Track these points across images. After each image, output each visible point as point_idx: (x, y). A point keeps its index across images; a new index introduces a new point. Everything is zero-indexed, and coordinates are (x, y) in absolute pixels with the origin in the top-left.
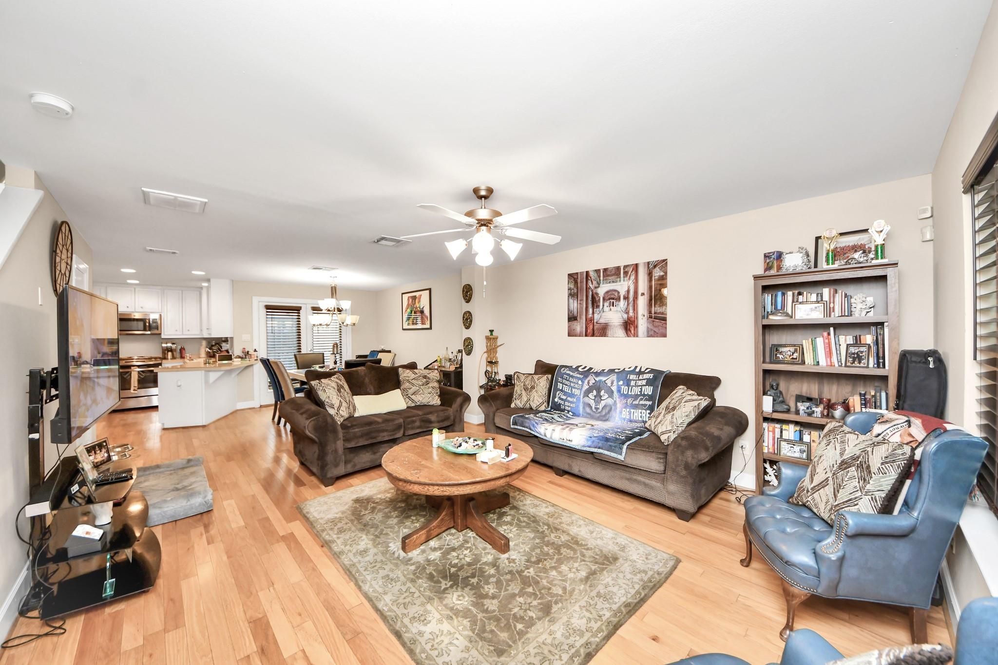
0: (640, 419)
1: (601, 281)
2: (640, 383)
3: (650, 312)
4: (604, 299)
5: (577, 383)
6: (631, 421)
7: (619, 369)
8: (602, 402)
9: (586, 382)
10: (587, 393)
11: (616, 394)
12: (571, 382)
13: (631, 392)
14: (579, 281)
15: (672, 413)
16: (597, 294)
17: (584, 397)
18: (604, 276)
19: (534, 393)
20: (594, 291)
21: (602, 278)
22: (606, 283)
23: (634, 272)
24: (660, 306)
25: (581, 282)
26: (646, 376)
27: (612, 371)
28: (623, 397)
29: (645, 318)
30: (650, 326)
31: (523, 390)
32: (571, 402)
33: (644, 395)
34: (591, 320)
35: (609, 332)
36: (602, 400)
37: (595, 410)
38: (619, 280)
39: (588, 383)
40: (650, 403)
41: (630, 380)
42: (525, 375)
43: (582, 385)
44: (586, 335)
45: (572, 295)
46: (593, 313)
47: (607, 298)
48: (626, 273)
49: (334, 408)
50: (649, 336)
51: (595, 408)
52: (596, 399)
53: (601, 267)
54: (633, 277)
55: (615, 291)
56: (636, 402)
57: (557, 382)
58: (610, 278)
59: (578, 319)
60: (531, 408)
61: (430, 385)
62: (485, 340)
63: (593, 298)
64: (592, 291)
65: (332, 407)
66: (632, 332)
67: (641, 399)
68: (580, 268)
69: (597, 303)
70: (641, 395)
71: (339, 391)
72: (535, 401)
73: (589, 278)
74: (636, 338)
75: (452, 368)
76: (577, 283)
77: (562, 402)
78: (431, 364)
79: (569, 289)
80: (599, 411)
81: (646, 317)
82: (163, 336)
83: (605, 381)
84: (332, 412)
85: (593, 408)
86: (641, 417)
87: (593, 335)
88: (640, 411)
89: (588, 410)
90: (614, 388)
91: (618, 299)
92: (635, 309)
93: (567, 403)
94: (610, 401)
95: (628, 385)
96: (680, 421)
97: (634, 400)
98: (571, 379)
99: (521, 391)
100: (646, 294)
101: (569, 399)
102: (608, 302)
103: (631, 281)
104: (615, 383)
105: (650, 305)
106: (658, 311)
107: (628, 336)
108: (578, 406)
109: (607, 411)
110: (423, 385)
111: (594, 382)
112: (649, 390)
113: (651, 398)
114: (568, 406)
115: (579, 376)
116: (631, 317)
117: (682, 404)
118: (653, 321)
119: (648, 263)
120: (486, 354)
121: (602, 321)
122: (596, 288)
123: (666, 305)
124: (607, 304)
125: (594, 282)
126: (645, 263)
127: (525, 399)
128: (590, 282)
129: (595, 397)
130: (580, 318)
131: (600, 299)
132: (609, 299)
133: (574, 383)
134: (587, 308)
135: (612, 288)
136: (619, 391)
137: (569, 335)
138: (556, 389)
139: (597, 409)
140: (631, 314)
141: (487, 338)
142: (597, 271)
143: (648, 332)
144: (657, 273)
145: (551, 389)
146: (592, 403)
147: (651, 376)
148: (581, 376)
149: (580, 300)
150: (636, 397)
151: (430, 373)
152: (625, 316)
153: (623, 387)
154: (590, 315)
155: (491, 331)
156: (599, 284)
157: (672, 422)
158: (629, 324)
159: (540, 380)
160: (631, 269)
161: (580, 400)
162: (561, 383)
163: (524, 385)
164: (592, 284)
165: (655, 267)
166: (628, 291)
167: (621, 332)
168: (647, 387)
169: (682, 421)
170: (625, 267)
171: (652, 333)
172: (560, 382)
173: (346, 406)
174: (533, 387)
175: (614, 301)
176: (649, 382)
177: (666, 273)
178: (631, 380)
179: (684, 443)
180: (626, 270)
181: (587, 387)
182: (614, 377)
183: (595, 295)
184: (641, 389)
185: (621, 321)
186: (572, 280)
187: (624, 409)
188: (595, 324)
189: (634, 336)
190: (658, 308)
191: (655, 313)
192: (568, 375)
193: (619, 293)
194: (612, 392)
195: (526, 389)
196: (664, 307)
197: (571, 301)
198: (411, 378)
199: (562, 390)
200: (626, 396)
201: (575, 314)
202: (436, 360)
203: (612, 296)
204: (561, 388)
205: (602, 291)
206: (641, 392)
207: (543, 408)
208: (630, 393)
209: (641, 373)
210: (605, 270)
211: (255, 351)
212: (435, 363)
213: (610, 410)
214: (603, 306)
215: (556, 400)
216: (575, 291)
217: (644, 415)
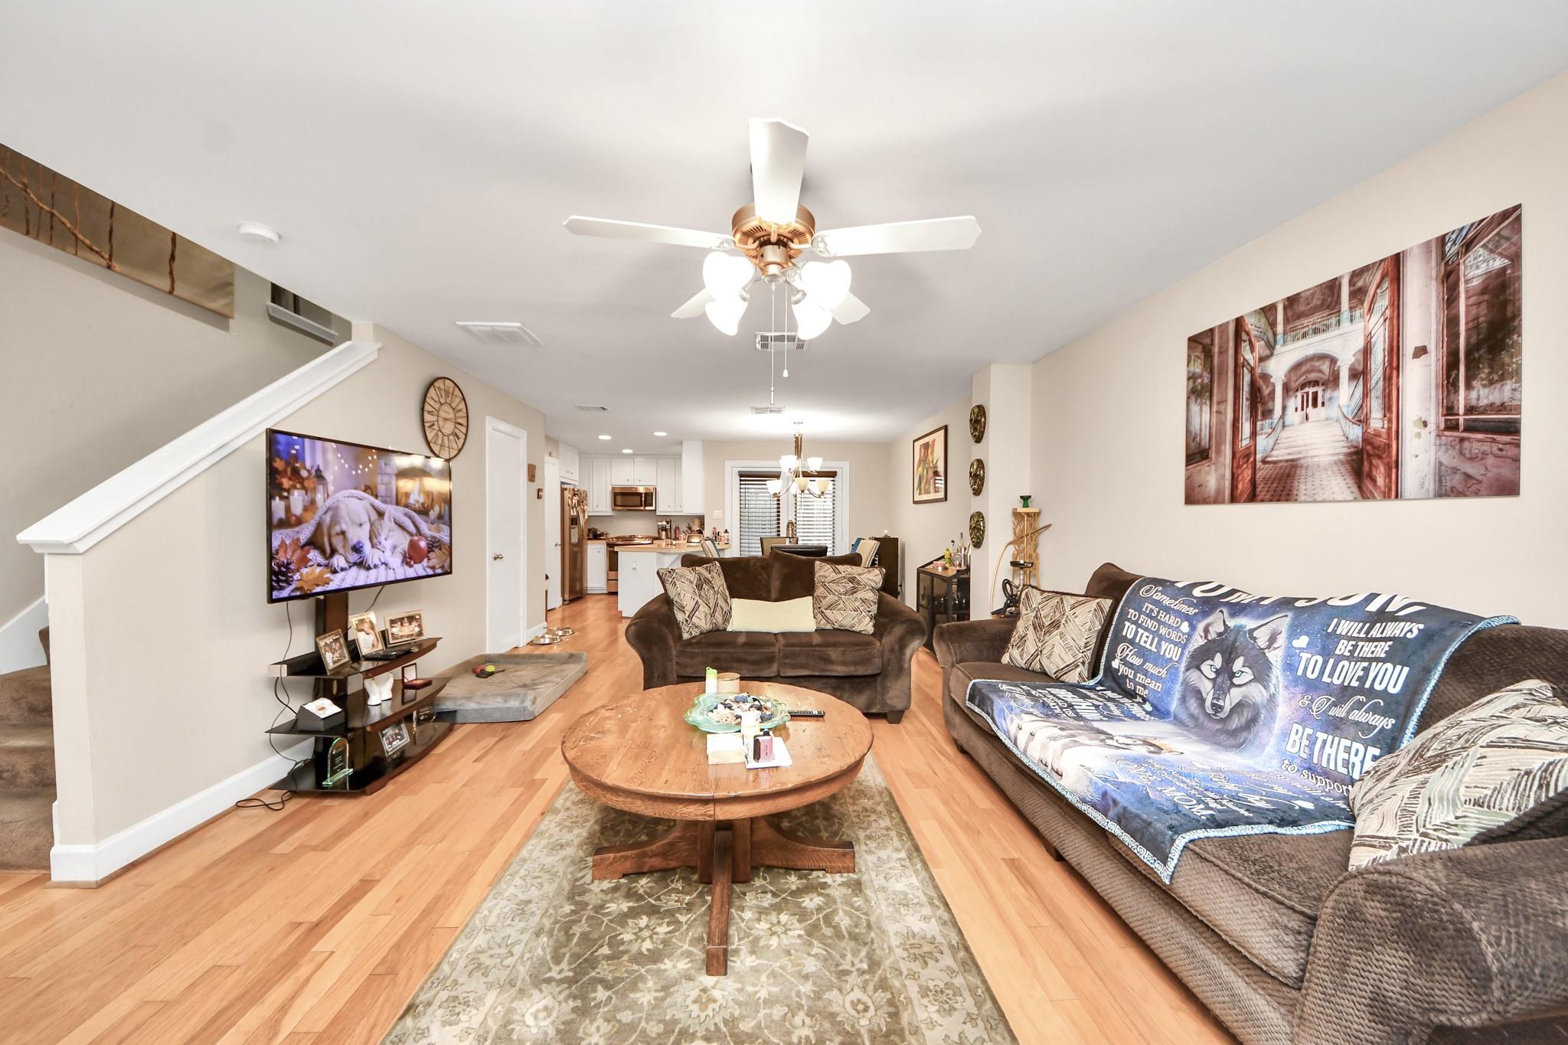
0: (1342, 770)
1: (1280, 337)
2: (1367, 649)
3: (1450, 410)
4: (1287, 389)
5: (1177, 629)
6: (1312, 769)
7: (1310, 600)
8: (1234, 691)
9: (1201, 626)
10: (1198, 659)
11: (1277, 674)
12: (1160, 623)
13: (1331, 675)
14: (1216, 350)
15: (1421, 777)
16: (1266, 377)
17: (1188, 669)
18: (1287, 321)
19: (1055, 638)
20: (1258, 371)
21: (1280, 328)
22: (1295, 339)
23: (1386, 285)
24: (1491, 383)
25: (1220, 353)
26: (1394, 629)
27: (1286, 603)
28: (1300, 689)
29: (1429, 435)
30: (1449, 459)
31: (1031, 628)
32: (1153, 677)
33: (1371, 693)
34: (1247, 456)
35: (1302, 488)
36: (1233, 685)
37: (1210, 711)
38: (1333, 320)
39: (1206, 631)
40: (1389, 723)
41: (1336, 637)
42: (1046, 594)
43: (1190, 636)
44: (1234, 499)
45: (1199, 391)
46: (1254, 434)
47: (1294, 385)
48: (1358, 294)
49: (684, 612)
50: (1443, 492)
51: (1213, 705)
52: (1219, 680)
53: (1277, 294)
54: (1383, 302)
55: (1322, 357)
56: (1339, 712)
57: (1124, 617)
58: (1305, 321)
59: (1213, 455)
60: (1044, 673)
61: (859, 595)
62: (1012, 519)
63: (1255, 389)
64: (1252, 370)
65: (682, 609)
66: (1380, 481)
67: (1359, 705)
68: (1217, 315)
69: (1264, 404)
70: (1360, 690)
71: (699, 587)
72: (1055, 658)
73: (1244, 337)
74: (1392, 505)
75: (952, 571)
76: (1212, 357)
77: (1130, 673)
78: (931, 563)
79: (1192, 377)
80: (1222, 715)
81: (1432, 426)
82: (658, 514)
83: (1252, 631)
84: (680, 617)
85: (1208, 703)
86: (1346, 763)
87: (1252, 498)
88: (1345, 742)
89: (1193, 705)
90: (1275, 657)
91: (1334, 381)
92: (1391, 404)
93: (1140, 678)
94: (1257, 693)
95: (1327, 652)
96: (1441, 815)
97: (1335, 704)
98: (1162, 614)
99: (1027, 628)
100: (1432, 347)
101: (1149, 666)
102: (1299, 394)
103: (1376, 317)
104: (1281, 640)
105: (1449, 383)
106: (1484, 402)
107: (1364, 495)
108: (1168, 692)
109: (1243, 720)
110: (845, 594)
111: (1221, 629)
112: (1392, 679)
113: (1398, 706)
114: (1144, 686)
115: (1185, 609)
116: (1377, 435)
117: (1475, 751)
118: (1462, 440)
119: (1442, 241)
120: (1012, 546)
121: (1280, 454)
122: (1262, 359)
123: (1517, 374)
124: (1294, 402)
125: (1259, 345)
126: (1428, 243)
127: (1031, 647)
128: (1245, 349)
129: (1218, 672)
130: (1218, 452)
131: (1273, 392)
132: (1303, 386)
133: (1169, 626)
134: (1236, 420)
135: (1310, 352)
136: (1290, 666)
137: (1189, 500)
138: (1119, 638)
139: (1217, 708)
140: (1377, 422)
141: (1016, 515)
142: (1268, 311)
143: (1440, 478)
144: (1478, 267)
145: (1107, 636)
146: (1207, 688)
147: (1412, 630)
148: (1192, 611)
149: (1219, 403)
150: (1344, 693)
151: (862, 574)
152: (1356, 433)
153: (1305, 656)
154: (1245, 442)
155: (1025, 499)
156: (1271, 347)
157: (1406, 812)
158: (1369, 456)
159: (1078, 610)
160: (1378, 277)
161: (1176, 675)
162: (1134, 623)
163: (1036, 617)
164: (1252, 350)
165: (1468, 246)
166: (1367, 351)
167: (1340, 485)
168: (1389, 666)
169: (1451, 818)
170: (1356, 275)
171: (1456, 481)
172: (1129, 620)
173: (707, 612)
174: (1055, 625)
175: (1319, 389)
176: (1400, 653)
177: (1516, 259)
178: (1341, 637)
179: (1374, 909)
180: (1360, 284)
181: (1202, 642)
182: (1282, 622)
183: (1261, 382)
184: (1366, 670)
185: (1341, 449)
186: (1198, 352)
187: (1296, 726)
188: (1259, 464)
189: (1386, 496)
190: (1484, 392)
191: (1470, 410)
192: (1157, 603)
193: (1333, 361)
194: (1268, 665)
195: (1037, 627)
196: (1509, 385)
197: (1195, 408)
198: (829, 579)
199: (1132, 642)
200: (1312, 686)
201: (1205, 442)
202: (943, 557)
203: (1313, 376)
204: (1130, 637)
205: (1278, 368)
206: (1362, 680)
207: (1073, 677)
208: (1326, 679)
209: (1383, 616)
210: (1291, 301)
211: (726, 531)
212: (939, 562)
213: (1253, 721)
214: (1284, 408)
215: (1115, 664)
216: (1206, 381)
217: (1357, 760)
